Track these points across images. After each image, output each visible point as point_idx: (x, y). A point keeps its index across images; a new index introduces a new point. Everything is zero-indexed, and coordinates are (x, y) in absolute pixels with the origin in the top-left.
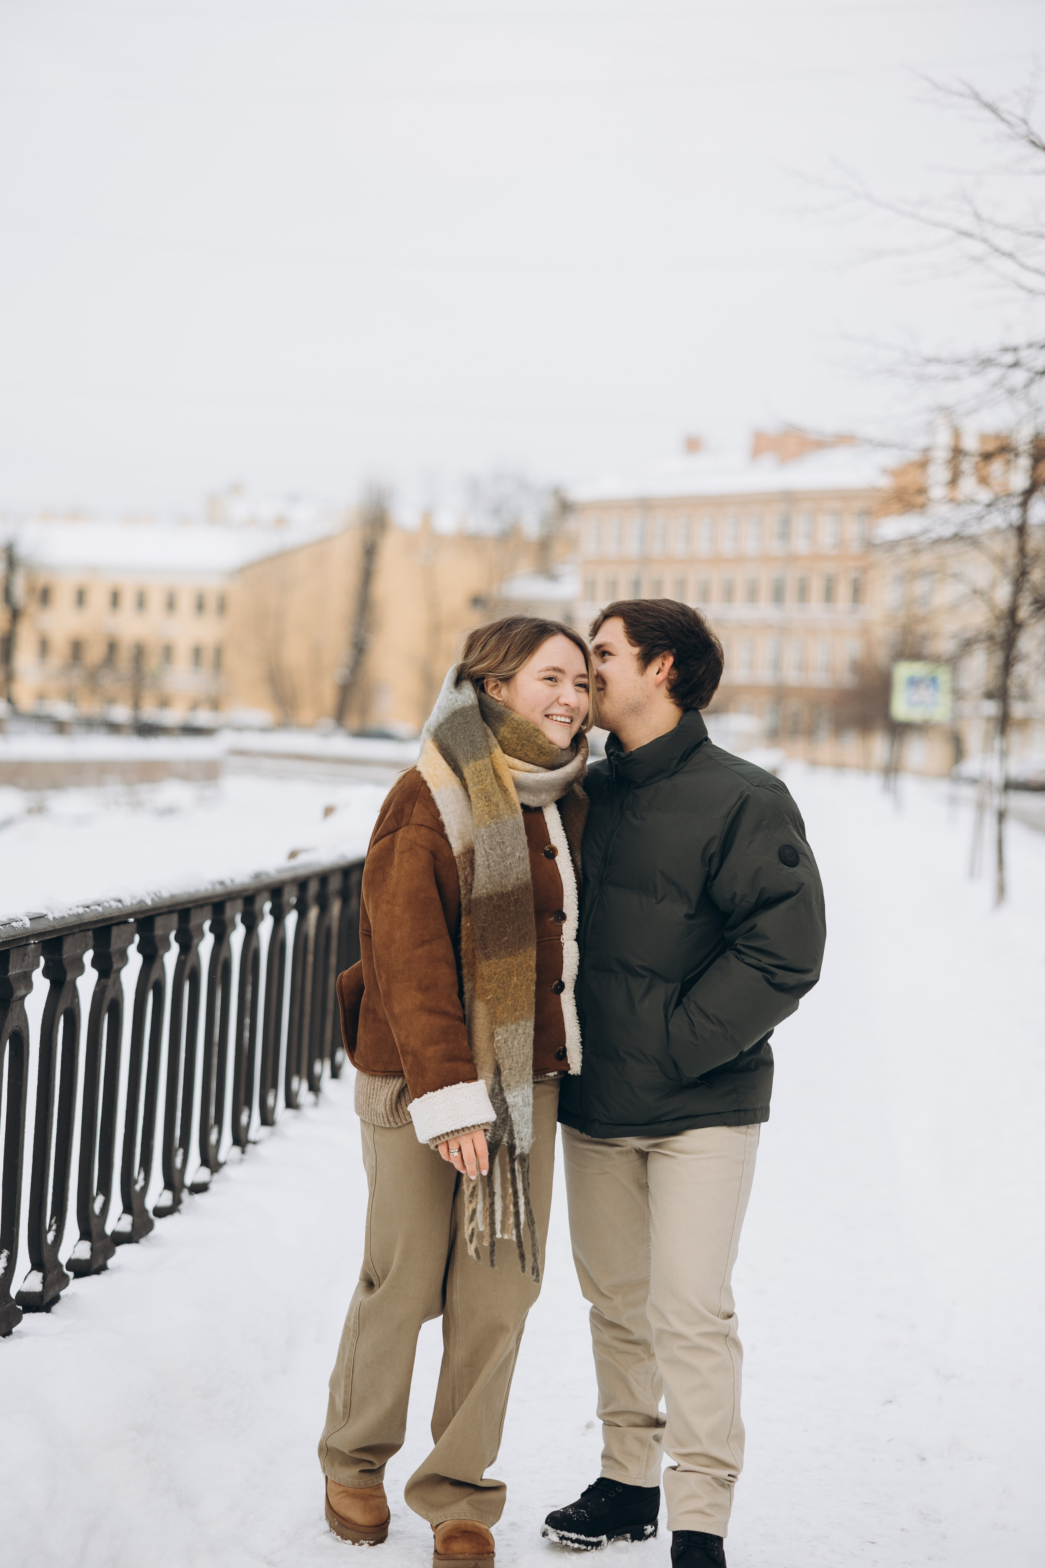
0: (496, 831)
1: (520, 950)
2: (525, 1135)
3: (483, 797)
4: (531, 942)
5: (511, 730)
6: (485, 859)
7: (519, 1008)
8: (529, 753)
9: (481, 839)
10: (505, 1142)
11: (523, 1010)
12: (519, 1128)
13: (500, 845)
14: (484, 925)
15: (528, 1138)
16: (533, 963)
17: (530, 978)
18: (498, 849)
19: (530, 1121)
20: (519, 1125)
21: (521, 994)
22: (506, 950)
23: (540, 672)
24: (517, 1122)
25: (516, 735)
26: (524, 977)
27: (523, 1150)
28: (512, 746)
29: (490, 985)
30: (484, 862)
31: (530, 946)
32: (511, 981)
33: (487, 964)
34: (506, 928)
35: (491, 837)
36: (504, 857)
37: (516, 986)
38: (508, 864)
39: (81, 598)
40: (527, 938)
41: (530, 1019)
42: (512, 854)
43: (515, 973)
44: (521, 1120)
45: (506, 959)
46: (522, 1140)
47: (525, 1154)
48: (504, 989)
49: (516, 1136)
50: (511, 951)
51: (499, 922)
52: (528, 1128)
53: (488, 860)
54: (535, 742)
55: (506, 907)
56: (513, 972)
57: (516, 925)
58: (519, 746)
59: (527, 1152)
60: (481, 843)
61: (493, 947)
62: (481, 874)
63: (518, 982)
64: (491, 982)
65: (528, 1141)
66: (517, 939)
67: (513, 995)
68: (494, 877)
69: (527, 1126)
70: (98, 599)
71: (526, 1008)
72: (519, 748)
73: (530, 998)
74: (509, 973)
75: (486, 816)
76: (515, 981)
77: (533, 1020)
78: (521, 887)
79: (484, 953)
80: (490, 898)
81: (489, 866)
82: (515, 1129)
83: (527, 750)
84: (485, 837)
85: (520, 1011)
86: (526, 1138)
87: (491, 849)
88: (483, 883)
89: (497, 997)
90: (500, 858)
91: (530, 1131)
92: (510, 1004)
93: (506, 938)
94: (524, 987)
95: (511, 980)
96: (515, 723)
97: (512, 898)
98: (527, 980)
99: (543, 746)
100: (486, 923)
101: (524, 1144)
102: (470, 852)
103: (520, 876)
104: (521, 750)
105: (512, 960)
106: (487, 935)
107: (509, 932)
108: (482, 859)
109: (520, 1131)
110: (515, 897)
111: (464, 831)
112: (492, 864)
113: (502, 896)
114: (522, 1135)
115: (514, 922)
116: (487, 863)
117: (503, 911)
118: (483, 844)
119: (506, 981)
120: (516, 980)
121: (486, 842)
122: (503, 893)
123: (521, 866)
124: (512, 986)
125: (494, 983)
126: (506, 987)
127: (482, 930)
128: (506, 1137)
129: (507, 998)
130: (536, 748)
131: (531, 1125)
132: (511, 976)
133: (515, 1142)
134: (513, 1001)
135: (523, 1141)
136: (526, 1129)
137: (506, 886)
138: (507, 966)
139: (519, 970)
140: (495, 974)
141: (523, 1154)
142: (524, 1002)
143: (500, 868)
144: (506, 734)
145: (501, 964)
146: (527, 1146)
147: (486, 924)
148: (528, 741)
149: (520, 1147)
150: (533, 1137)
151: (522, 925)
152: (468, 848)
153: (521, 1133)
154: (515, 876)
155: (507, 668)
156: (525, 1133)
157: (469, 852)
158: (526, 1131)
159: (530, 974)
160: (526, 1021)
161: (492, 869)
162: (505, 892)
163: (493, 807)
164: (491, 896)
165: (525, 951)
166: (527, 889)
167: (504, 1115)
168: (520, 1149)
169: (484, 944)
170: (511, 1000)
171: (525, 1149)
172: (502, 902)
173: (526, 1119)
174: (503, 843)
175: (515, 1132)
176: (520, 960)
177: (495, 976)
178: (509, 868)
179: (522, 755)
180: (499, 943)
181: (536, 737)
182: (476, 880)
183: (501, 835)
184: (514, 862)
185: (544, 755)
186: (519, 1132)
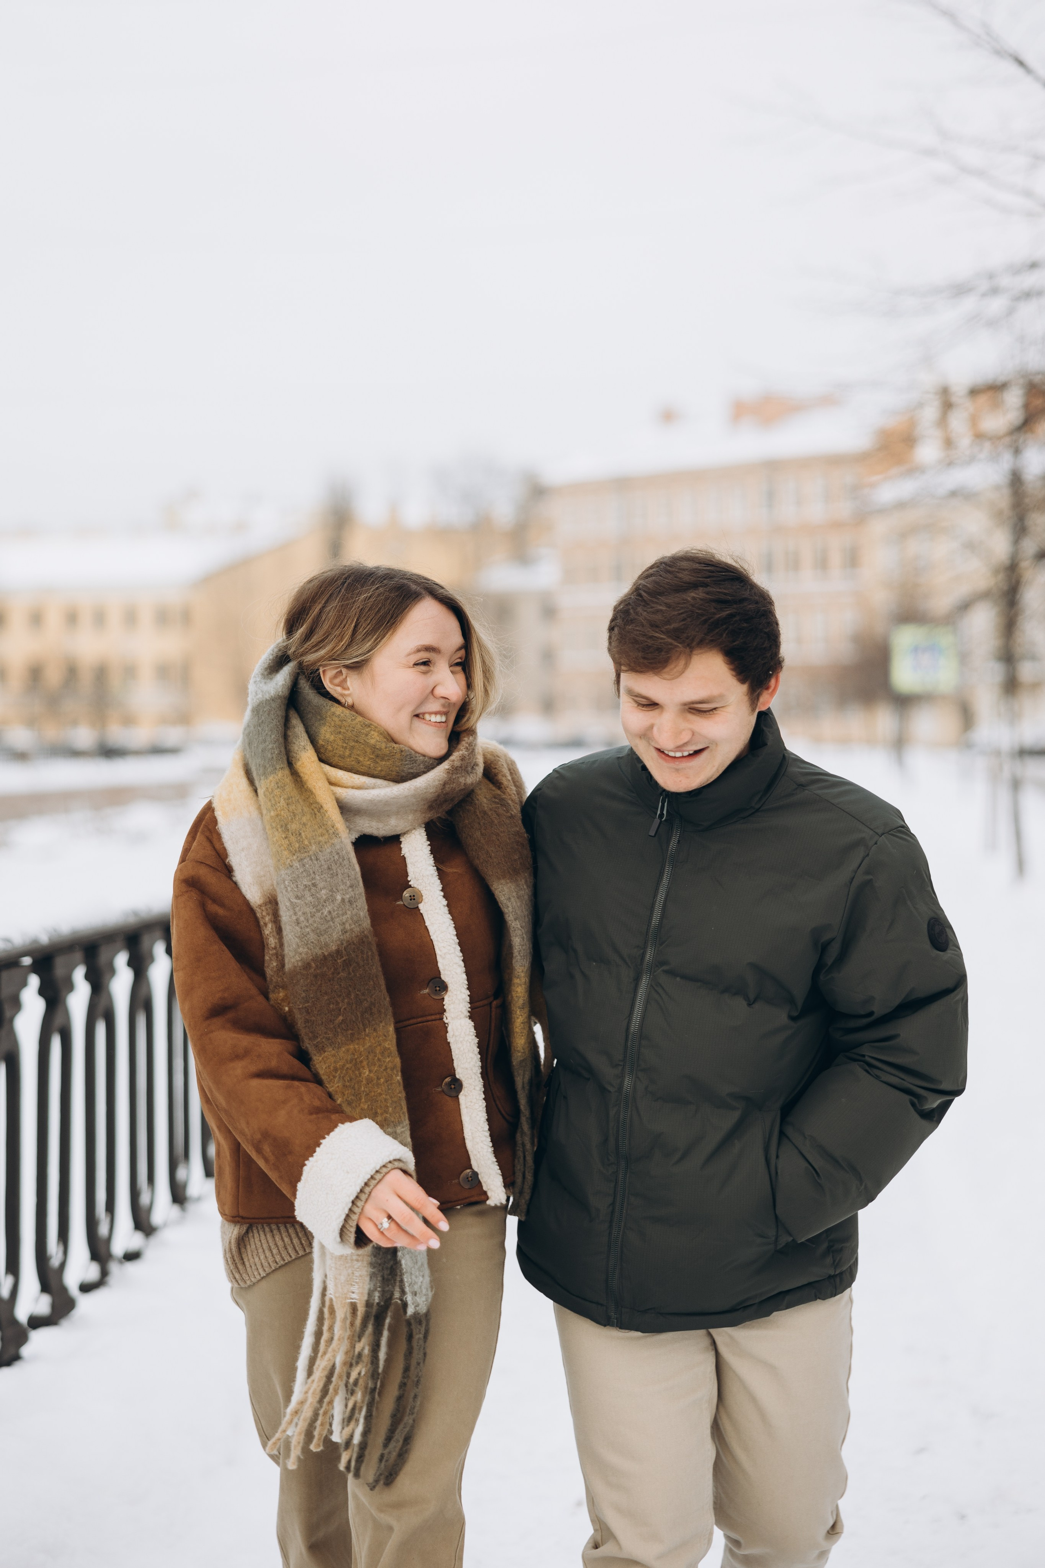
0: (301, 870)
1: (367, 1030)
2: (420, 1287)
3: (278, 826)
4: (383, 1015)
5: (333, 729)
6: (292, 912)
7: (379, 1111)
8: (361, 759)
9: (282, 886)
10: (397, 1298)
11: (386, 1112)
12: (411, 1278)
13: (310, 890)
14: (306, 1005)
15: (424, 1291)
16: (391, 1043)
17: (390, 1065)
18: (307, 894)
19: (426, 1266)
20: (411, 1274)
21: (379, 1091)
22: (345, 1034)
23: (409, 655)
24: (409, 1270)
25: (341, 736)
26: (380, 1066)
27: (417, 1308)
28: (337, 751)
29: (333, 1086)
30: (290, 917)
31: (381, 1022)
32: (360, 1076)
33: (320, 1059)
34: (339, 1003)
35: (294, 881)
36: (318, 905)
37: (369, 1081)
38: (326, 913)
39: (36, 619)
40: (375, 1010)
41: (400, 1123)
42: (331, 899)
43: (365, 1063)
44: (414, 1267)
45: (347, 1047)
46: (416, 1295)
47: (421, 1313)
48: (353, 1088)
49: (407, 1289)
50: (352, 1034)
51: (326, 998)
52: (423, 1276)
53: (295, 914)
54: (366, 744)
55: (333, 973)
56: (361, 1062)
57: (352, 996)
58: (347, 750)
59: (424, 1311)
60: (284, 891)
61: (326, 1033)
62: (290, 934)
63: (372, 1075)
64: (333, 1083)
65: (425, 1295)
66: (359, 1015)
67: (367, 1095)
68: (308, 936)
69: (421, 1274)
70: (54, 620)
71: (391, 1109)
72: (347, 753)
73: (396, 1094)
74: (355, 1065)
75: (286, 853)
76: (366, 1075)
77: (407, 1122)
78: (353, 942)
79: (314, 1045)
80: (307, 966)
81: (298, 922)
82: (406, 1280)
83: (358, 755)
84: (286, 882)
85: (382, 1114)
86: (421, 1291)
87: (297, 897)
88: (294, 946)
89: (346, 1100)
90: (311, 907)
91: (427, 1279)
92: (366, 1107)
93: (341, 1018)
94: (382, 1080)
95: (360, 1074)
96: (336, 719)
97: (339, 961)
98: (386, 1069)
99: (378, 747)
100: (308, 1002)
101: (418, 1300)
102: (272, 902)
103: (348, 927)
104: (350, 756)
105: (356, 1046)
106: (313, 1018)
107: (345, 1009)
108: (288, 913)
109: (413, 1282)
110: (344, 958)
111: (262, 873)
112: (302, 919)
113: (324, 960)
114: (416, 1288)
115: (349, 994)
116: (294, 918)
117: (330, 981)
118: (286, 891)
119: (354, 1077)
120: (367, 1073)
121: (289, 889)
122: (324, 956)
123: (349, 913)
124: (364, 1082)
125: (338, 1082)
126: (356, 1085)
127: (305, 1014)
128: (397, 1291)
129: (360, 1099)
130: (368, 750)
131: (427, 1272)
132: (359, 1069)
133: (406, 1298)
134: (369, 1103)
135: (418, 1295)
136: (421, 1279)
137: (326, 945)
138: (349, 1057)
139: (370, 1057)
140: (336, 1070)
141: (419, 1314)
142: (386, 1100)
143: (315, 922)
144: (328, 736)
145: (341, 1054)
146: (423, 1302)
147: (309, 1004)
148: (357, 741)
149: (413, 1304)
150: (432, 1287)
151: (363, 994)
152: (269, 897)
153: (414, 1284)
154: (339, 928)
155: (360, 652)
156: (419, 1284)
157: (270, 902)
158: (420, 1281)
159: (388, 1060)
160: (395, 1126)
161: (303, 925)
162: (326, 954)
163: (293, 839)
164: (309, 964)
165: (375, 1030)
166: (363, 942)
167: (392, 1263)
168: (413, 1307)
169: (311, 1032)
170: (366, 1102)
171: (420, 1307)
172: (325, 968)
173: (419, 1264)
174: (314, 885)
175: (407, 1284)
176: (368, 1044)
177: (336, 1073)
178: (329, 918)
179: (353, 763)
180: (332, 1026)
181: (367, 735)
182: (286, 945)
183: (309, 875)
184: (335, 908)
185: (383, 759)
186: (411, 1283)
